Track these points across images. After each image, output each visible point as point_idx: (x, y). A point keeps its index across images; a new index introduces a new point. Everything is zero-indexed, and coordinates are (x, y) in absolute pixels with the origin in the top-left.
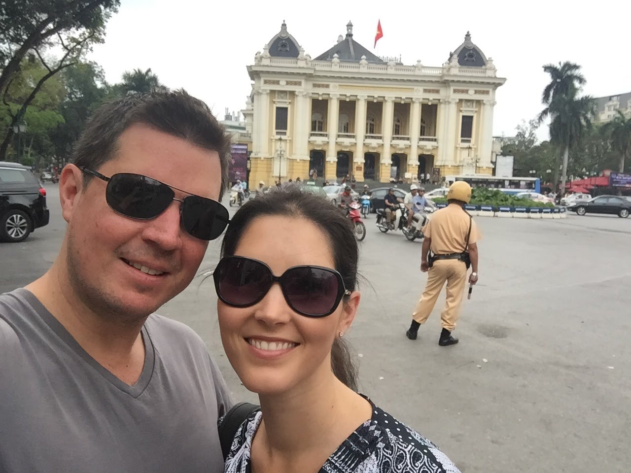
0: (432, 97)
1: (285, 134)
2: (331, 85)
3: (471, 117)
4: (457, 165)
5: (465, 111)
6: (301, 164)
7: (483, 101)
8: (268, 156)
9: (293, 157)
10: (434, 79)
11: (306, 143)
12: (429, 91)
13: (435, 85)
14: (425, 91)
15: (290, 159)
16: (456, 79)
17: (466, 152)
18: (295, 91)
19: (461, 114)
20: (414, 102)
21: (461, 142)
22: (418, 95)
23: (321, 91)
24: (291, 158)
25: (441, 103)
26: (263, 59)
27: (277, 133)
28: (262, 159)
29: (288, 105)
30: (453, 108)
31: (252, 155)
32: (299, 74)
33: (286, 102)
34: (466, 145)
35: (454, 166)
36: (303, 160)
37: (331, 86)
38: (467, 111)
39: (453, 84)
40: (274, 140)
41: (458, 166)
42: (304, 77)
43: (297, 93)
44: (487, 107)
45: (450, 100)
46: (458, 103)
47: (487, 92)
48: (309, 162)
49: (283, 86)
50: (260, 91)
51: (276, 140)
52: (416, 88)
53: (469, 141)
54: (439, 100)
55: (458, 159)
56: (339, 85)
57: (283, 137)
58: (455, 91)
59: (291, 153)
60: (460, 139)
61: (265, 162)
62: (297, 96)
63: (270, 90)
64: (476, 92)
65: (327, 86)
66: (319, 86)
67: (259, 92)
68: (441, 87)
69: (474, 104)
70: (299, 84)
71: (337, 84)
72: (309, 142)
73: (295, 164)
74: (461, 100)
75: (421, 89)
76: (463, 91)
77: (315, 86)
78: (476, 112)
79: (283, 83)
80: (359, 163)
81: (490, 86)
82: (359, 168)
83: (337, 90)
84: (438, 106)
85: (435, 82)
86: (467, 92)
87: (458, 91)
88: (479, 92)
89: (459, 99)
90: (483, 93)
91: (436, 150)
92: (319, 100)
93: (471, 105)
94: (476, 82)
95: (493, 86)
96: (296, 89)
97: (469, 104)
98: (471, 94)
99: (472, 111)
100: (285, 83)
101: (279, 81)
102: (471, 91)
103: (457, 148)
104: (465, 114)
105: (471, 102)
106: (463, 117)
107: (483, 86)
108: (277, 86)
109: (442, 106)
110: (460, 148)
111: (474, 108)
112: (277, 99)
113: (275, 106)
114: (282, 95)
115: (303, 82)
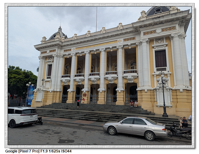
0: (129, 43)
1: (50, 78)
2: (72, 48)
4: (153, 89)
5: (157, 46)
10: (128, 30)
12: (128, 39)
13: (131, 34)
14: (125, 40)
15: (45, 91)
19: (154, 50)
20: (118, 49)
21: (157, 71)
22: (120, 43)
23: (67, 53)
25: (137, 46)
32: (53, 46)
33: (51, 61)
35: (150, 90)
37: (72, 50)
38: (159, 46)
39: (141, 29)
40: (44, 82)
42: (56, 47)
44: (176, 39)
45: (142, 41)
46: (149, 42)
47: (174, 28)
48: (61, 92)
49: (48, 53)
51: (46, 81)
52: (118, 40)
54: (136, 43)
55: (155, 85)
56: (76, 48)
58: (145, 34)
60: (155, 69)
62: (54, 57)
63: (43, 57)
64: (163, 30)
66: (67, 51)
68: (136, 35)
69: (164, 40)
70: (55, 51)
71: (75, 48)
72: (61, 81)
75: (122, 39)
76: (151, 32)
77: (65, 51)
78: (167, 45)
79: (48, 52)
80: (85, 92)
81: (176, 22)
82: (85, 95)
83: (74, 51)
84: (136, 48)
85: (130, 32)
86: (155, 32)
87: (148, 33)
88: (166, 29)
89: (148, 38)
90: (170, 29)
91: (137, 79)
92: (67, 58)
93: (162, 42)
94: (161, 23)
95: (178, 22)
96: (53, 54)
97: (160, 41)
98: (159, 32)
99: (163, 45)
100: (49, 51)
101: (46, 51)
102: (159, 30)
103: (153, 75)
104: (157, 49)
105: (162, 40)
106: (156, 52)
107: (168, 24)
108: (46, 54)
109: (138, 47)
110: (156, 76)
111: (165, 42)
112: (48, 61)
113: (47, 64)
114: (51, 58)
115: (56, 49)
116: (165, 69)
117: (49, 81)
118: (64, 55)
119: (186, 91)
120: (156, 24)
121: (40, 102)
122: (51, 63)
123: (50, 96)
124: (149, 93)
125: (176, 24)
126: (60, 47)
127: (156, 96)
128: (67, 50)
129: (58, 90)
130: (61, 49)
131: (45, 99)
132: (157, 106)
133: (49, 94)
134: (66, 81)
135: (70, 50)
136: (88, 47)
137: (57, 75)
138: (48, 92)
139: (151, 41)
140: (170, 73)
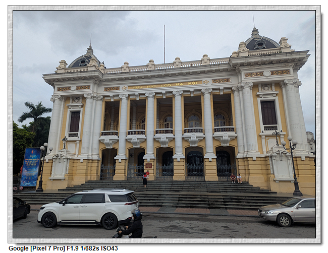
0: (222, 86)
1: (76, 135)
2: (121, 86)
3: (273, 102)
4: (263, 156)
5: (264, 95)
7: (283, 81)
10: (221, 68)
11: (96, 142)
12: (219, 81)
14: (214, 81)
16: (245, 61)
17: (274, 140)
19: (259, 100)
21: (265, 129)
22: (207, 85)
27: (70, 135)
30: (248, 94)
32: (85, 78)
33: (78, 106)
34: (271, 132)
35: (260, 157)
37: (121, 88)
38: (267, 94)
39: (241, 68)
41: (265, 157)
42: (92, 81)
43: (85, 96)
44: (291, 88)
46: (253, 87)
47: (287, 72)
49: (74, 91)
50: (54, 98)
52: (204, 79)
54: (231, 88)
55: (265, 150)
56: (128, 86)
60: (262, 127)
62: (86, 98)
63: (62, 96)
64: (272, 73)
69: (273, 87)
71: (126, 86)
72: (100, 141)
75: (210, 80)
76: (257, 75)
77: (106, 89)
78: (277, 94)
79: (73, 88)
80: (149, 160)
81: (290, 64)
82: (149, 166)
83: (126, 91)
84: (232, 95)
85: (224, 70)
86: (262, 74)
87: (251, 74)
88: (277, 72)
89: (253, 83)
90: (282, 72)
91: (235, 141)
92: (111, 102)
93: (270, 89)
94: (271, 63)
95: (292, 64)
96: (85, 92)
97: (266, 88)
98: (268, 75)
99: (272, 94)
100: (76, 88)
101: (70, 87)
102: (267, 73)
103: (260, 136)
104: (264, 99)
105: (269, 86)
106: (262, 102)
107: (280, 65)
108: (67, 91)
109: (236, 94)
110: (264, 137)
111: (274, 91)
112: (71, 104)
113: (69, 110)
114: (76, 100)
115: (92, 85)
116: (276, 128)
117: (76, 141)
118: (104, 97)
119: (308, 159)
120: (264, 63)
121: (61, 179)
122: (79, 109)
123: (81, 168)
124: (259, 162)
125: (290, 66)
126: (98, 82)
127: (271, 166)
128: (110, 88)
129: (96, 157)
130: (99, 85)
131: (71, 174)
132: (275, 181)
133: (78, 164)
134: (111, 142)
135: (118, 88)
136: (152, 86)
137: (92, 132)
138: (75, 161)
139: (255, 86)
140: (285, 133)
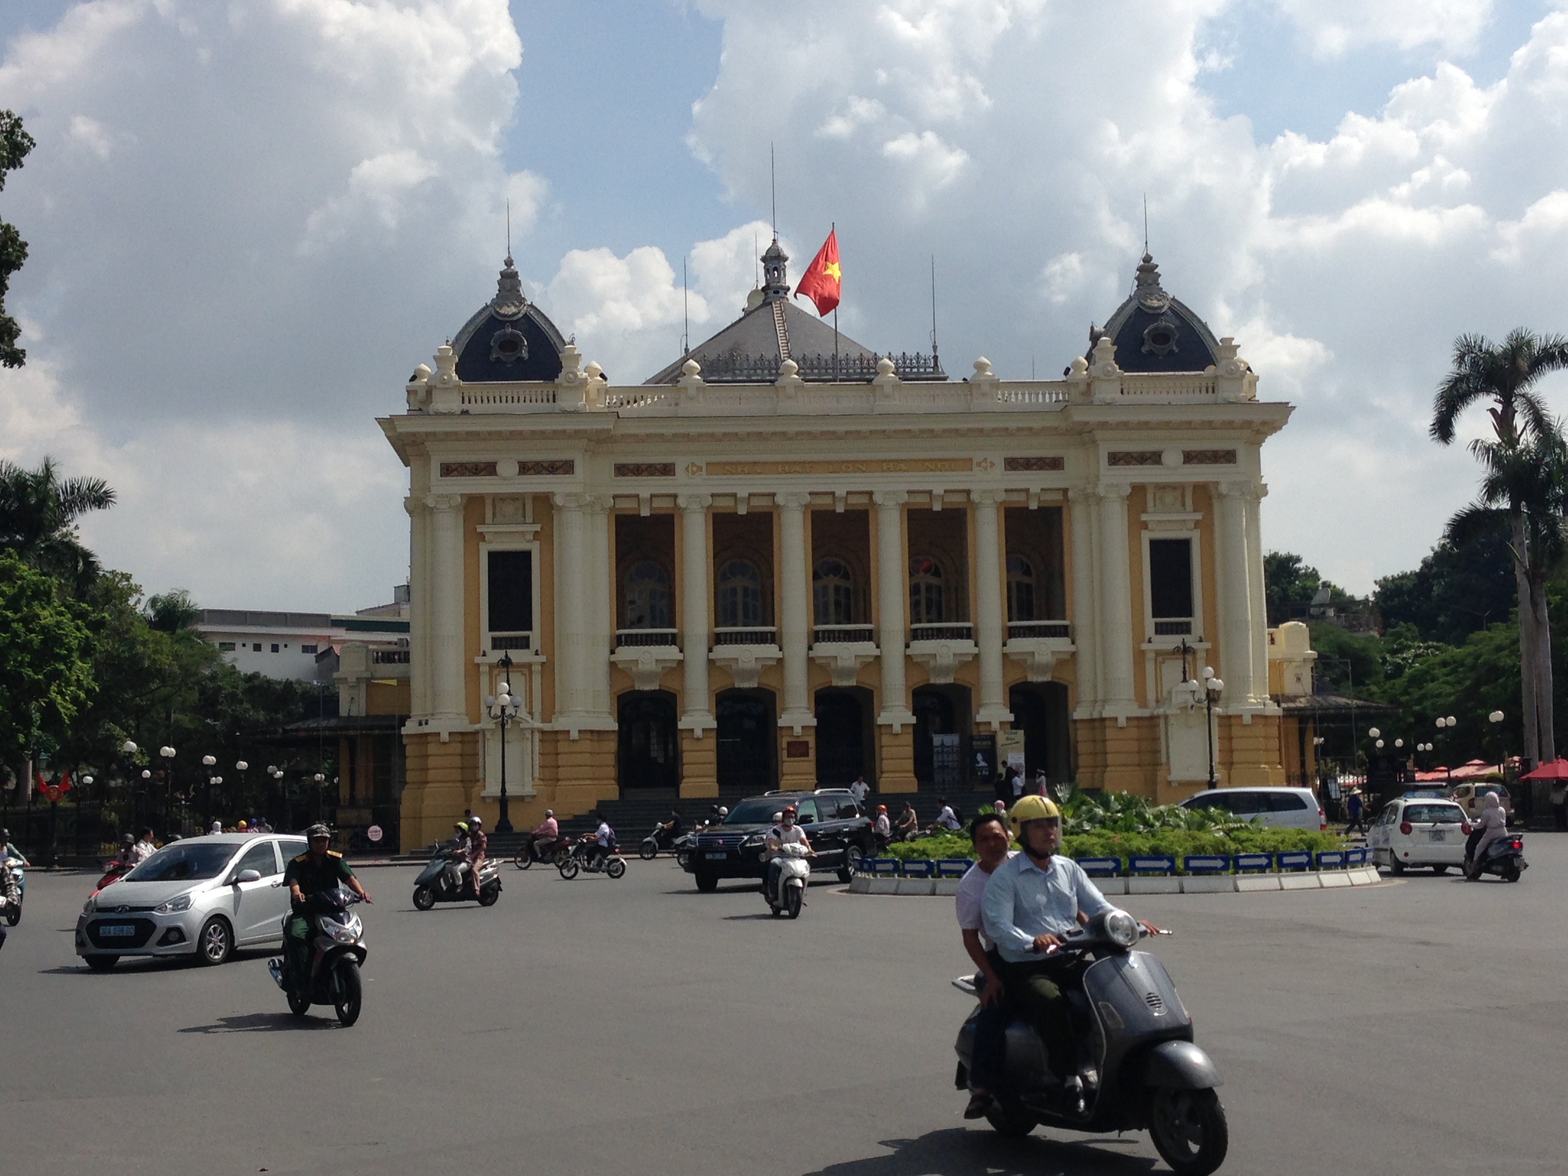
0: (1034, 482)
1: (524, 643)
2: (682, 463)
3: (1184, 546)
4: (1147, 714)
5: (1159, 523)
6: (586, 746)
7: (1216, 485)
8: (464, 725)
9: (559, 724)
10: (1036, 423)
11: (602, 670)
12: (1028, 464)
13: (1046, 440)
14: (1012, 464)
15: (543, 732)
16: (1113, 418)
17: (1176, 667)
18: (553, 494)
19: (1145, 537)
21: (1157, 632)
22: (988, 477)
23: (646, 487)
24: (547, 727)
26: (436, 395)
27: (497, 644)
28: (445, 737)
29: (529, 541)
30: (1115, 516)
31: (410, 728)
32: (555, 434)
33: (517, 533)
34: (1172, 641)
35: (1138, 719)
36: (592, 732)
37: (679, 470)
38: (1169, 521)
39: (1100, 435)
40: (484, 669)
41: (1151, 719)
43: (558, 500)
44: (1234, 508)
45: (1101, 491)
46: (1129, 497)
47: (1230, 457)
48: (614, 737)
49: (507, 480)
50: (430, 503)
51: (491, 666)
52: (978, 455)
53: (1185, 629)
54: (1065, 491)
55: (1151, 696)
56: (707, 464)
57: (517, 656)
59: (549, 712)
60: (1150, 622)
61: (457, 748)
62: (560, 508)
63: (462, 495)
64: (1188, 457)
65: (667, 470)
66: (637, 470)
67: (425, 507)
68: (1069, 447)
69: (1189, 500)
70: (567, 467)
71: (701, 461)
72: (613, 665)
73: (563, 747)
74: (1138, 490)
77: (622, 470)
78: (1196, 523)
79: (508, 466)
80: (798, 730)
81: (1237, 435)
82: (798, 749)
83: (700, 481)
84: (1065, 511)
85: (1043, 432)
86: (1156, 457)
87: (1127, 458)
88: (1202, 457)
89: (1131, 485)
90: (1213, 458)
91: (1070, 668)
92: (638, 517)
93: (1179, 503)
94: (1185, 425)
95: (1246, 433)
96: (555, 487)
97: (1169, 500)
98: (1174, 465)
99: (1183, 522)
100: (516, 467)
101: (493, 465)
102: (1172, 456)
103: (1142, 653)
104: (1159, 534)
105: (1177, 493)
106: (1154, 545)
107: (1211, 434)
108: (484, 480)
109: (1079, 510)
110: (1152, 656)
111: (1190, 512)
112: (495, 526)
113: (483, 548)
114: (508, 511)
115: (580, 457)
117: (529, 666)
119: (1261, 720)
120: (1166, 425)
121: (523, 799)
122: (525, 545)
123: (578, 760)
124: (1135, 733)
125: (1239, 439)
126: (593, 445)
127: (1164, 743)
128: (637, 466)
130: (594, 456)
131: (552, 781)
133: (567, 747)
134: (661, 668)
136: (797, 466)
138: (561, 738)
139: (1137, 496)
140: (1207, 645)
